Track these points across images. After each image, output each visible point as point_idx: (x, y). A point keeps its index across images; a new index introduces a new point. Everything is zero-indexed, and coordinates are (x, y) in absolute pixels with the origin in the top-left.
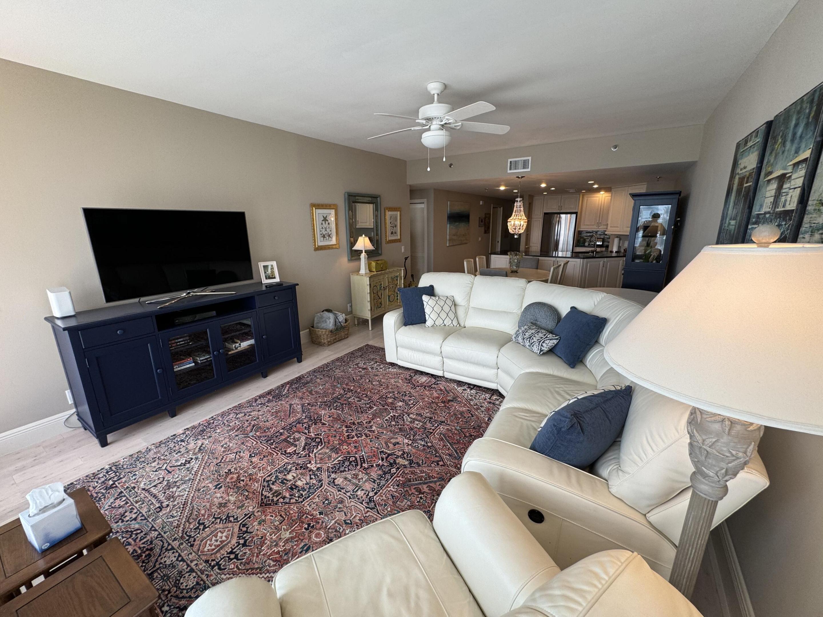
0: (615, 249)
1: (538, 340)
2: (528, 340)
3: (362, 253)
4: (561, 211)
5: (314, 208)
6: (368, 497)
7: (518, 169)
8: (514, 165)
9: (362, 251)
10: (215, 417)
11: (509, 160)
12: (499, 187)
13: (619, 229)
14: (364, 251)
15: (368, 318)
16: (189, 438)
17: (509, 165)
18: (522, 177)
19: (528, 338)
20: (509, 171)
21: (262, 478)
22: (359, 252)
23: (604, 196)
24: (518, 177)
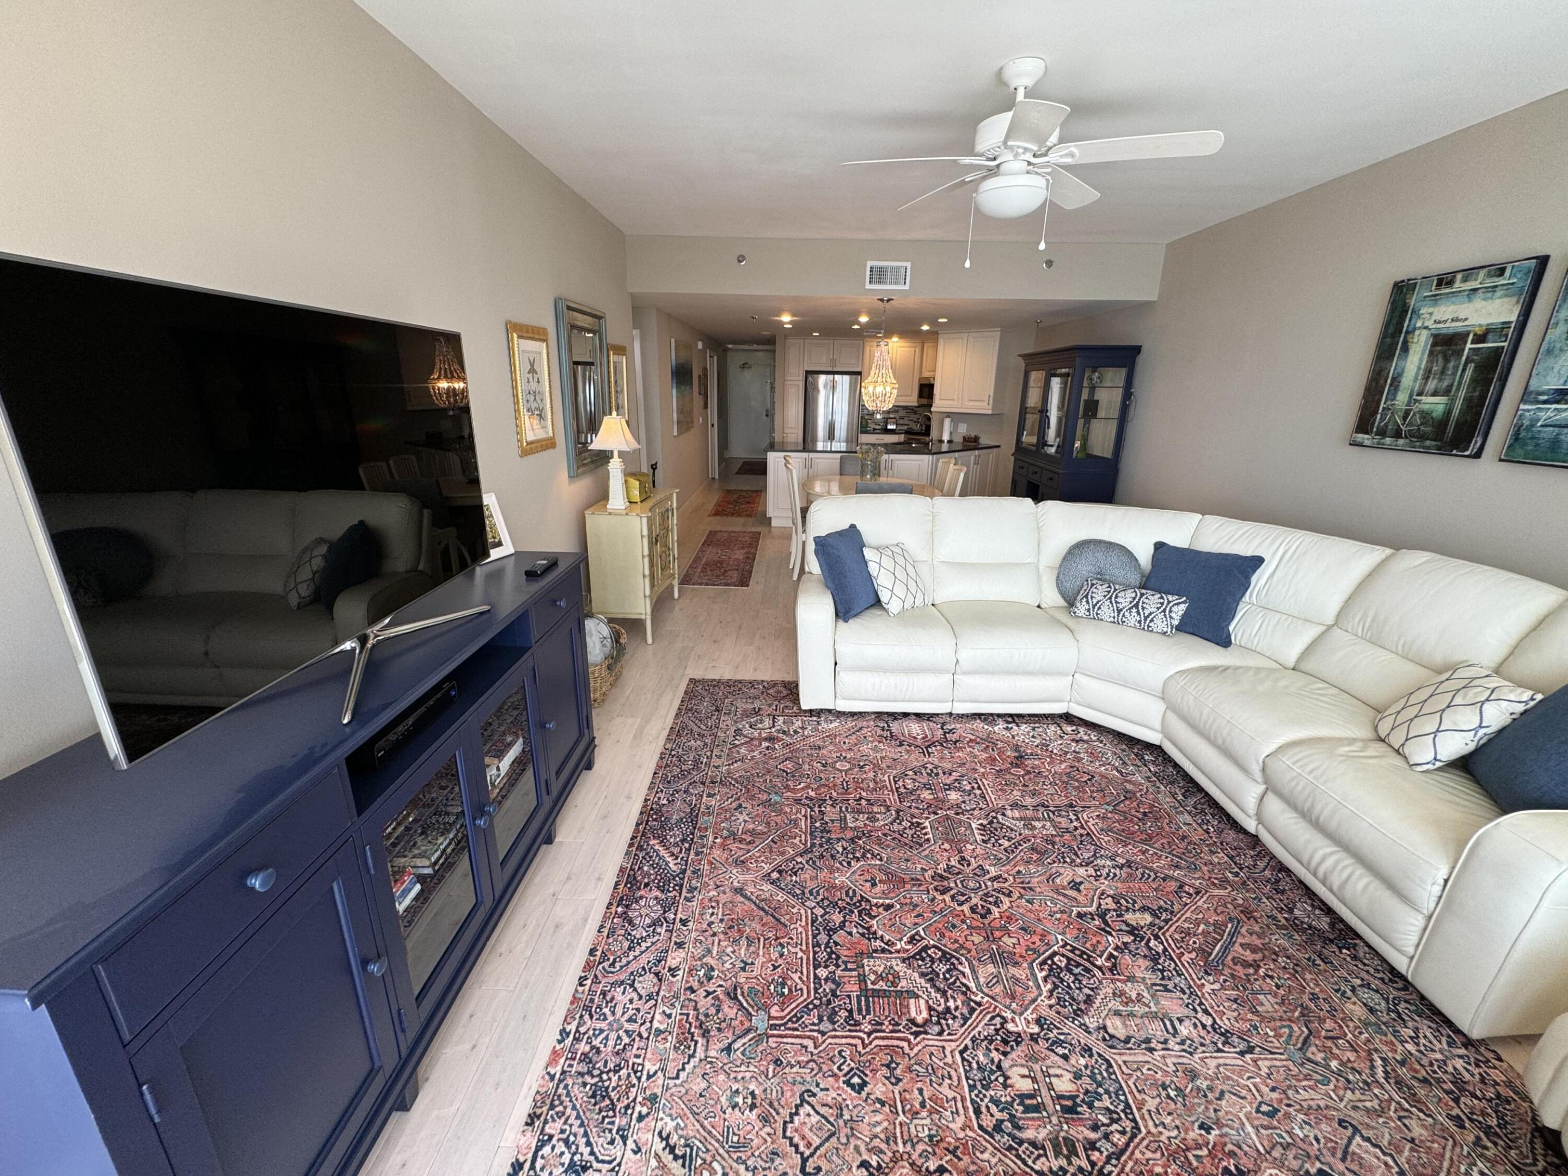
0: (946, 437)
1: (1158, 608)
2: (1134, 610)
3: (612, 457)
4: (835, 369)
5: (515, 335)
6: (1209, 1029)
7: (885, 283)
8: (879, 275)
9: (612, 452)
10: (572, 1027)
11: (869, 264)
12: (779, 315)
13: (955, 403)
14: (616, 454)
15: (643, 617)
16: (588, 1144)
17: (868, 273)
18: (889, 300)
19: (1131, 608)
20: (868, 286)
21: (971, 1129)
22: (603, 457)
23: (896, 345)
24: (882, 300)
